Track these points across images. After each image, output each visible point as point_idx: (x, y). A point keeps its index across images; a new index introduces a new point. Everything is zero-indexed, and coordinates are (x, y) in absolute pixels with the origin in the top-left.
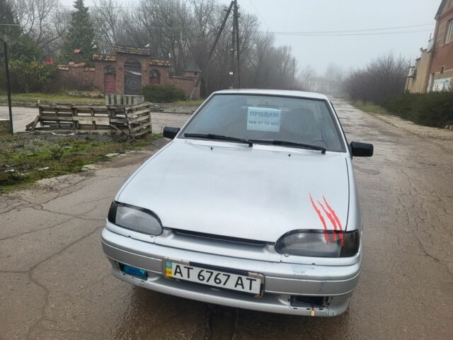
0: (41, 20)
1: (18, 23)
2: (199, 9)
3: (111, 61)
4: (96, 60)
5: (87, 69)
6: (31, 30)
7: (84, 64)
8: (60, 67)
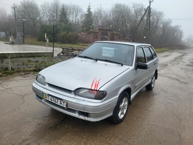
0: (76, 17)
1: (68, 18)
2: (136, 10)
3: (97, 32)
4: (91, 32)
5: (88, 35)
6: (72, 21)
7: (87, 33)
8: (79, 35)
